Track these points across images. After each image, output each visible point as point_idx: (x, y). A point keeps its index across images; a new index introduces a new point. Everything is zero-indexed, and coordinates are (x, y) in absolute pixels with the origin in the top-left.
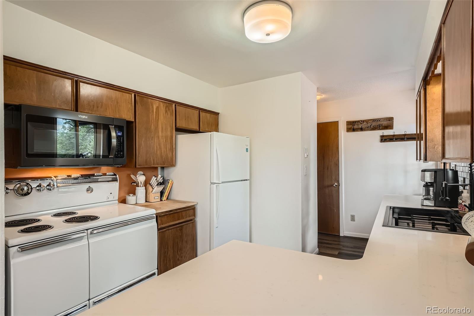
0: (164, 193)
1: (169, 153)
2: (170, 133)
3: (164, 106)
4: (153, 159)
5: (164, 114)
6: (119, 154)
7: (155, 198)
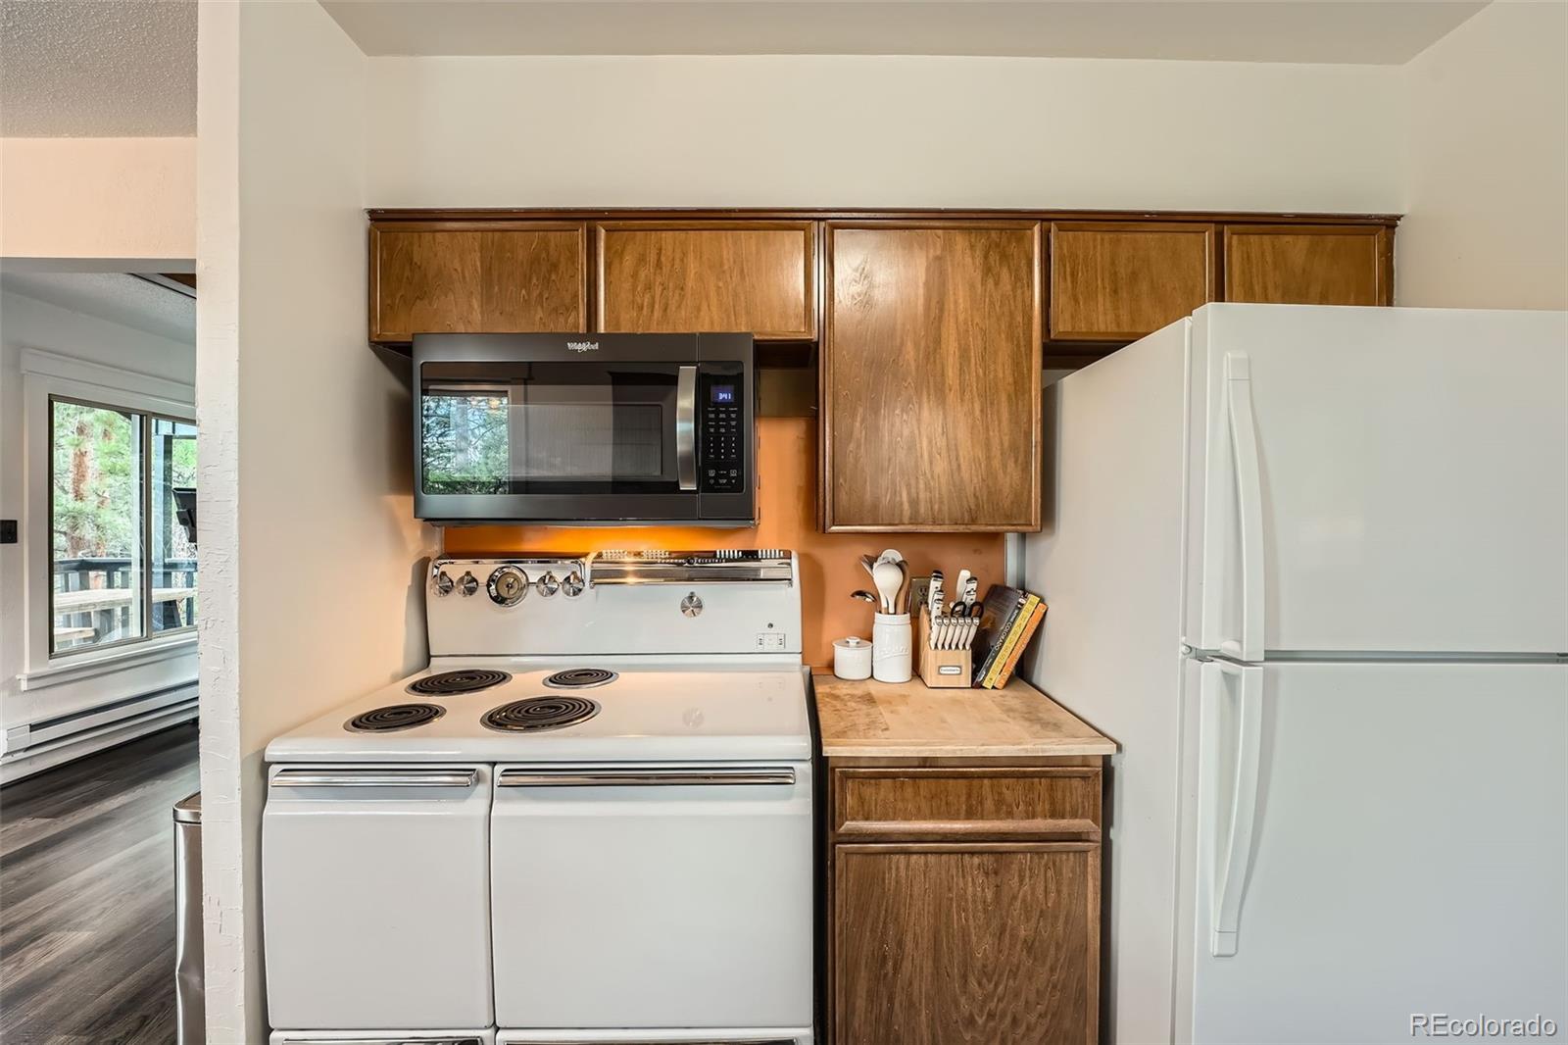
0: (992, 654)
1: (1005, 466)
2: (1008, 372)
3: (972, 247)
4: (909, 493)
5: (972, 286)
6: (723, 476)
7: (943, 671)
